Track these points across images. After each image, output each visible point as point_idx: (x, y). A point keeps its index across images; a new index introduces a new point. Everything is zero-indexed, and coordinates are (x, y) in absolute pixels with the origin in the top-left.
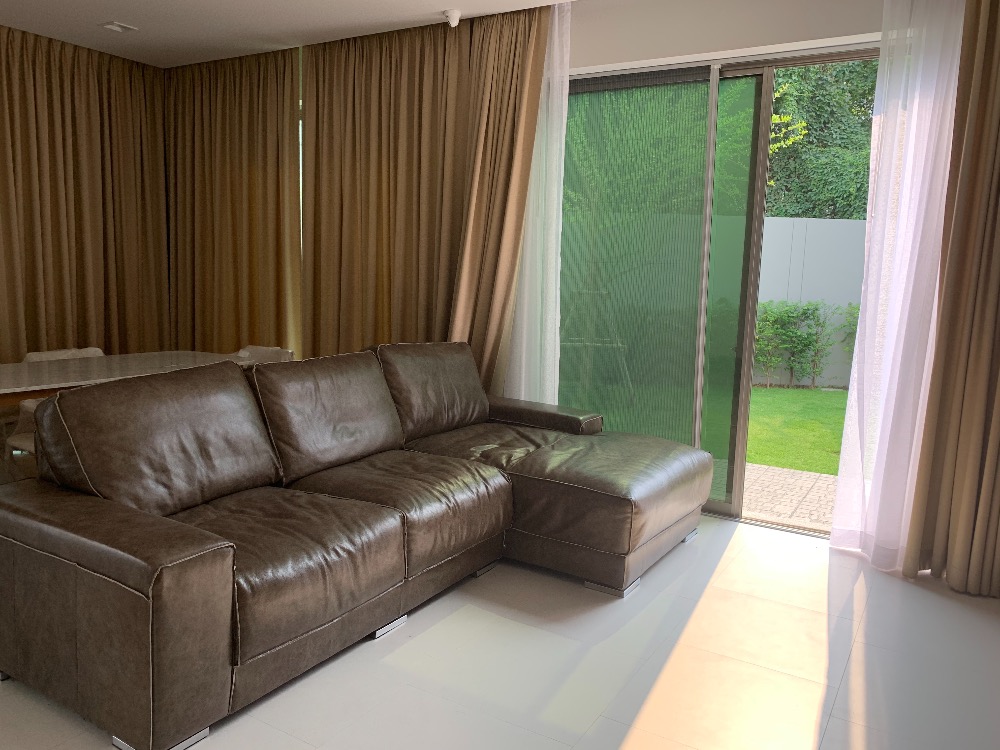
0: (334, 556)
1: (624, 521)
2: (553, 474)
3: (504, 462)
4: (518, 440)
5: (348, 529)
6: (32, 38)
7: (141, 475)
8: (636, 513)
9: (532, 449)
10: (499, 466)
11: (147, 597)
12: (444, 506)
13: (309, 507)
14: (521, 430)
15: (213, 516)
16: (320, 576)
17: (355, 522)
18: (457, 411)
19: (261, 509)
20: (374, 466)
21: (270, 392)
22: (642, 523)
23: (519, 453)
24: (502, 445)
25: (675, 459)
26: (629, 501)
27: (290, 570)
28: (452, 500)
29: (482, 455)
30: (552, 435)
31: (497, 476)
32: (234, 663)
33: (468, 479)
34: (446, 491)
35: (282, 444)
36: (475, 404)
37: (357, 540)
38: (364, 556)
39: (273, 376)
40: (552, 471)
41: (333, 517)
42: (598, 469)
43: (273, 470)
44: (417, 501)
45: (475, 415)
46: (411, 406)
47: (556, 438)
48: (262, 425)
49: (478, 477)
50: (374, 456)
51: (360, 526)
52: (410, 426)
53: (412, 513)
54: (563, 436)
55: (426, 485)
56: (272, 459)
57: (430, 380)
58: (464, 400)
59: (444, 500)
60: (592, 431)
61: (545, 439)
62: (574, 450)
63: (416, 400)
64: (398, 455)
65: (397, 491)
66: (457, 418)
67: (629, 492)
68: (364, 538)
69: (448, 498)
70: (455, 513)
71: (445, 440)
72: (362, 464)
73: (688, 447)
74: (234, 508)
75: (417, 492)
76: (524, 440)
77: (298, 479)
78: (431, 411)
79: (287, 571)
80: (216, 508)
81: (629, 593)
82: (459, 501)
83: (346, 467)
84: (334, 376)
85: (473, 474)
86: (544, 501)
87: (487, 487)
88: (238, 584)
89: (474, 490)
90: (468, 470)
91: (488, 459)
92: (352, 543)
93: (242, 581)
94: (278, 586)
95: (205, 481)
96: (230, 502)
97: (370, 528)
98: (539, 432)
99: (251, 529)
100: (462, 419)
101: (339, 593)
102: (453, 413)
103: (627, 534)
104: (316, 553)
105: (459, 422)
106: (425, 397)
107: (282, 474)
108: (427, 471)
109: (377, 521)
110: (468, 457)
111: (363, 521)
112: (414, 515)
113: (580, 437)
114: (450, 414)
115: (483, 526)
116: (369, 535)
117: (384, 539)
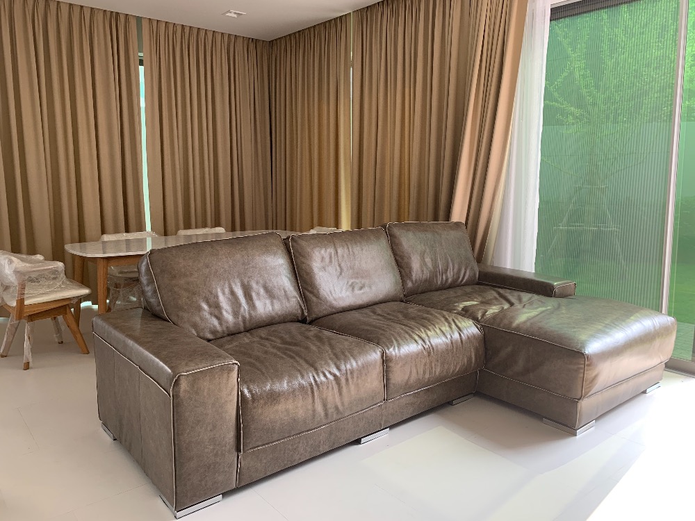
0: (323, 379)
1: (577, 371)
2: (518, 328)
3: (479, 316)
4: (496, 299)
5: (337, 358)
6: (188, 28)
7: (200, 309)
8: (589, 365)
9: (506, 306)
10: (475, 319)
11: (169, 395)
12: (420, 347)
13: (314, 339)
14: (501, 291)
15: (247, 341)
16: (309, 392)
17: (343, 353)
18: (450, 275)
19: (281, 338)
20: (374, 313)
21: (300, 254)
22: (594, 375)
23: (493, 310)
24: (482, 303)
25: (637, 321)
26: (583, 354)
27: (285, 385)
28: (428, 343)
29: (463, 309)
30: (526, 296)
31: (471, 326)
32: (238, 450)
33: (446, 328)
34: (423, 335)
35: (306, 292)
36: (466, 270)
37: (343, 367)
38: (347, 380)
39: (303, 243)
40: (519, 325)
41: (328, 348)
42: (560, 326)
43: (299, 311)
44: (397, 340)
45: (466, 278)
46: (410, 269)
47: (530, 299)
48: (293, 279)
49: (454, 326)
50: (378, 306)
51: (346, 356)
52: (410, 284)
53: (391, 349)
54: (536, 297)
55: (407, 329)
56: (299, 303)
57: (428, 250)
58: (456, 266)
59: (420, 342)
60: (564, 295)
61: (520, 300)
62: (544, 309)
63: (416, 265)
64: (394, 305)
65: (382, 332)
66: (450, 280)
67: (584, 347)
68: (349, 366)
69: (424, 341)
70: (429, 353)
71: (436, 296)
72: (366, 311)
73: (652, 312)
74: (263, 336)
75: (399, 334)
76: (501, 299)
77: (317, 319)
78: (427, 274)
79: (284, 385)
80: (251, 334)
81: (581, 434)
82: (433, 344)
83: (353, 312)
84: (349, 244)
85: (449, 323)
86: (509, 349)
87: (460, 335)
88: (242, 392)
89: (449, 337)
90: (446, 320)
91: (467, 313)
92: (338, 369)
93: (246, 391)
94: (274, 397)
95: (247, 316)
96: (263, 332)
97: (354, 358)
98: (516, 293)
99: (266, 352)
100: (455, 281)
101: (325, 406)
102: (447, 277)
103: (580, 383)
104: (307, 374)
105: (451, 284)
106: (423, 263)
107: (306, 314)
108: (413, 319)
109: (360, 353)
110: (450, 311)
111: (349, 352)
112: (393, 351)
113: (553, 299)
114: (444, 277)
115: (456, 365)
116: (353, 364)
117: (365, 368)
